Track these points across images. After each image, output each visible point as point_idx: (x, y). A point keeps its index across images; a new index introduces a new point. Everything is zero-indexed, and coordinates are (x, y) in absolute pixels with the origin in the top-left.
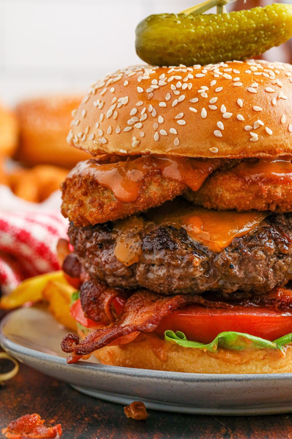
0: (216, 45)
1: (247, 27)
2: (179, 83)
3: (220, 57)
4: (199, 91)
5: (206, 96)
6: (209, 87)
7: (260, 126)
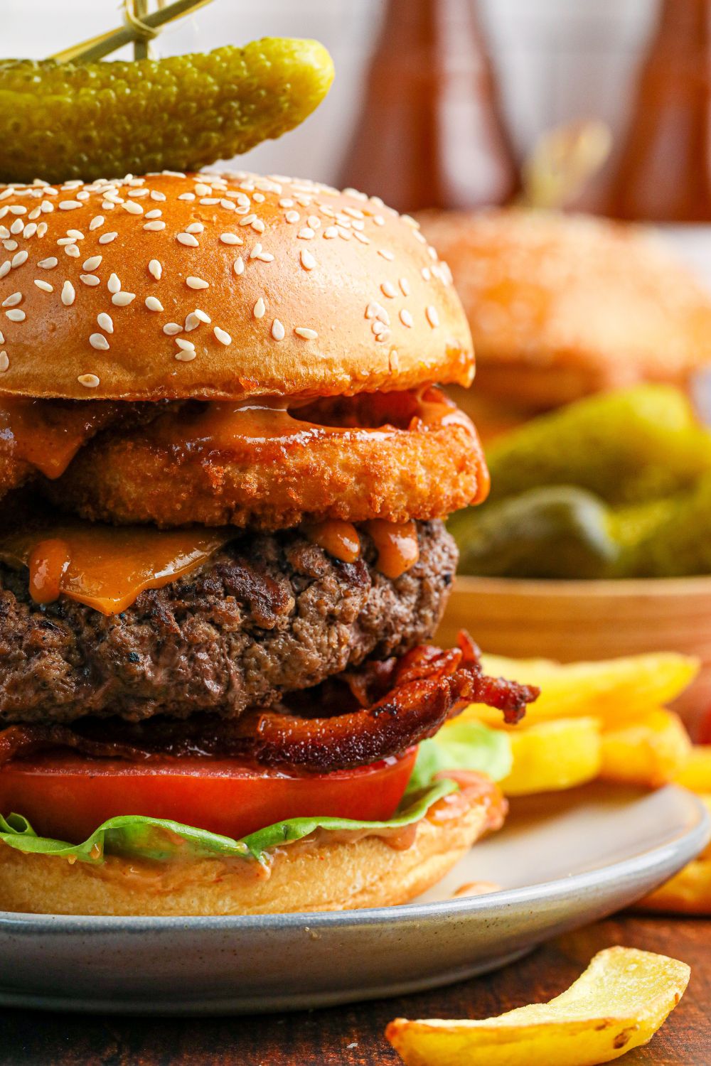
0: (124, 135)
1: (197, 92)
2: (19, 221)
3: (134, 163)
4: (61, 242)
5: (77, 253)
6: (86, 232)
7: (202, 324)
